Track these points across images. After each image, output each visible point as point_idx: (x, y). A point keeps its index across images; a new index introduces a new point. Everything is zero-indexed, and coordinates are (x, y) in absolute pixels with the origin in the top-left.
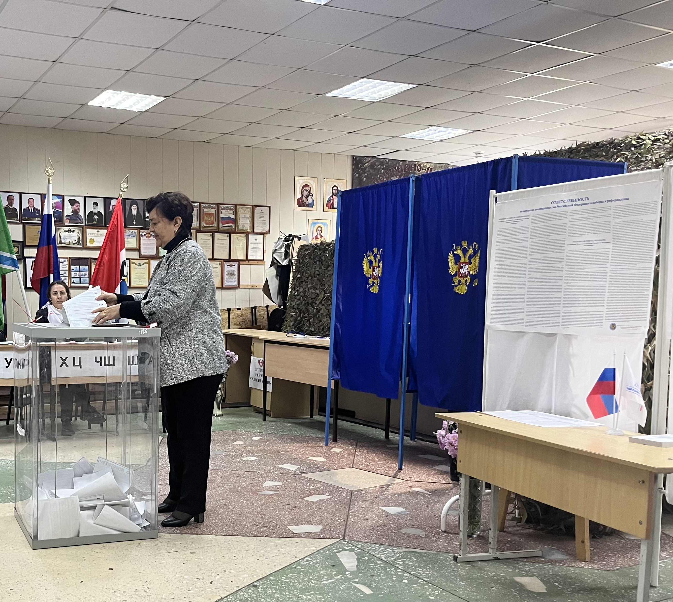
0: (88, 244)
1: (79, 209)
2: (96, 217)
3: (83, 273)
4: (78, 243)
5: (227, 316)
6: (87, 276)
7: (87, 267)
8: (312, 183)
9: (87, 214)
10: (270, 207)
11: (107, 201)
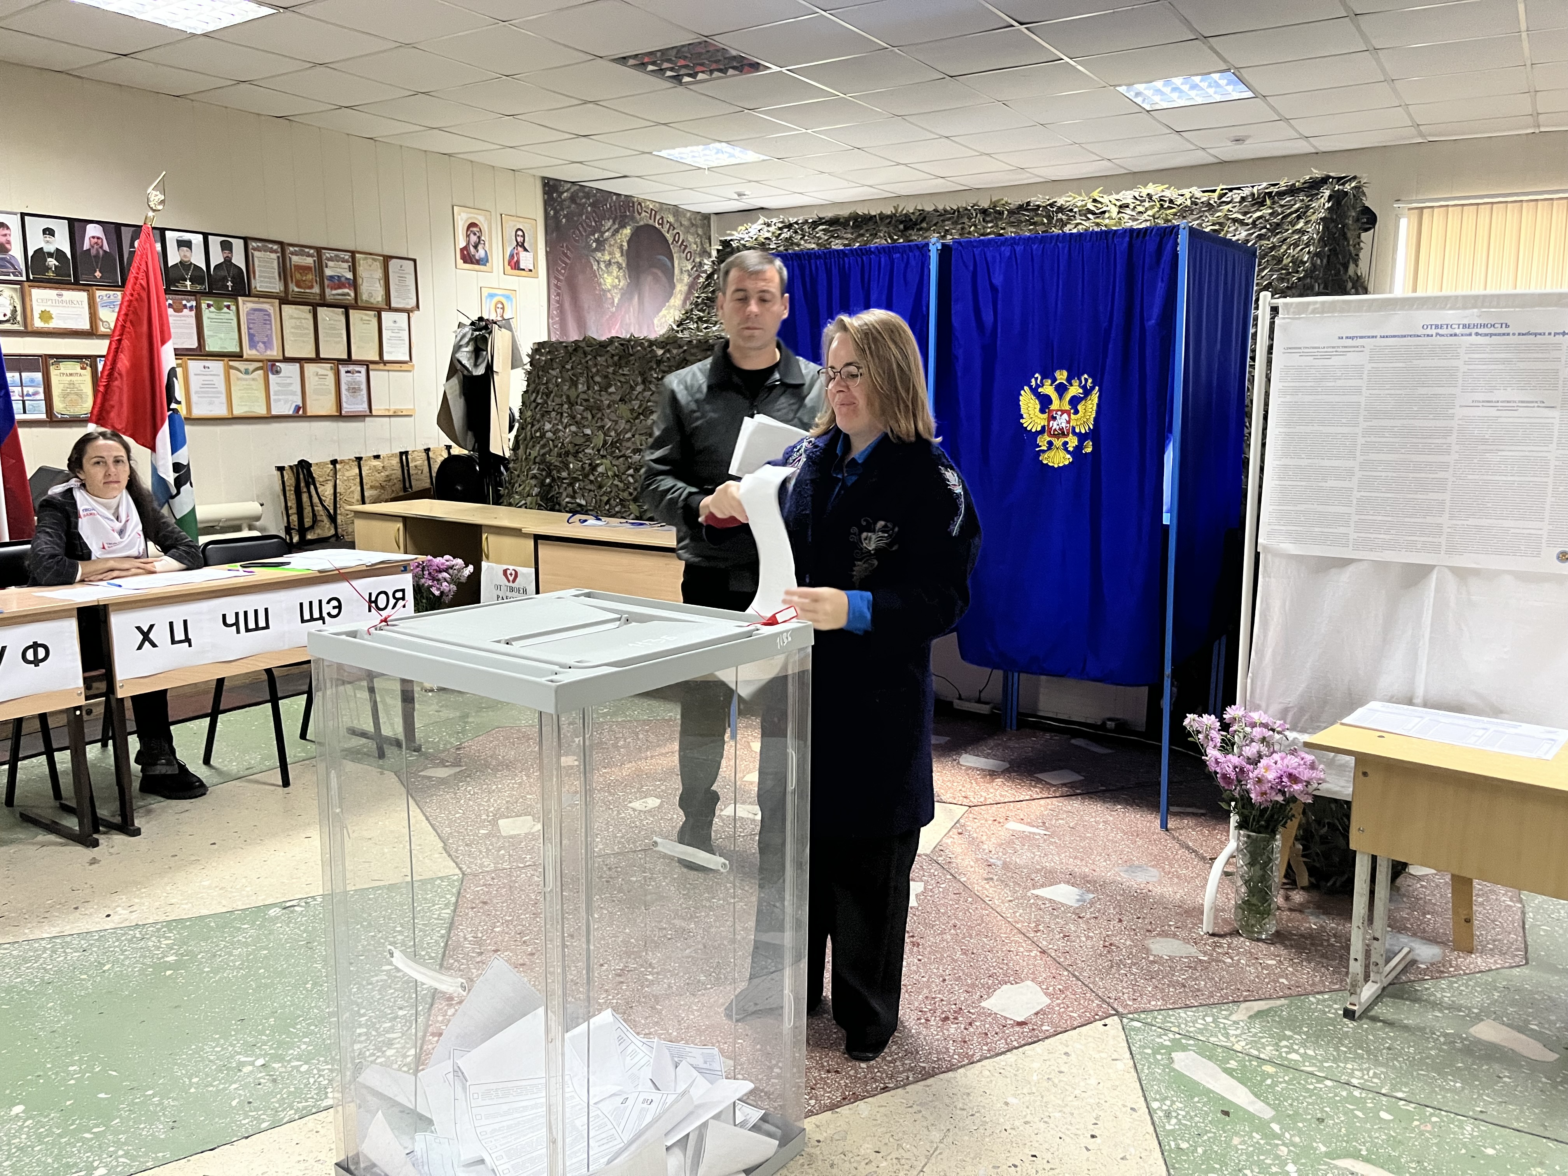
0: (38, 324)
1: (9, 242)
2: (52, 262)
3: (31, 390)
4: (13, 319)
5: (357, 471)
6: (41, 396)
7: (38, 376)
8: (480, 220)
9: (30, 253)
10: (415, 261)
11: (76, 227)
